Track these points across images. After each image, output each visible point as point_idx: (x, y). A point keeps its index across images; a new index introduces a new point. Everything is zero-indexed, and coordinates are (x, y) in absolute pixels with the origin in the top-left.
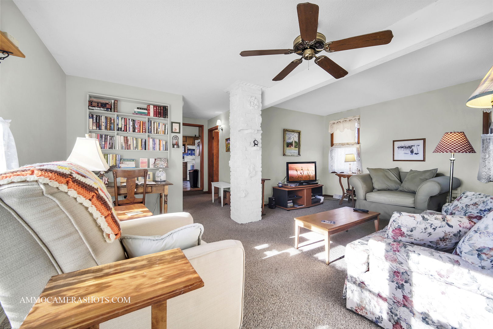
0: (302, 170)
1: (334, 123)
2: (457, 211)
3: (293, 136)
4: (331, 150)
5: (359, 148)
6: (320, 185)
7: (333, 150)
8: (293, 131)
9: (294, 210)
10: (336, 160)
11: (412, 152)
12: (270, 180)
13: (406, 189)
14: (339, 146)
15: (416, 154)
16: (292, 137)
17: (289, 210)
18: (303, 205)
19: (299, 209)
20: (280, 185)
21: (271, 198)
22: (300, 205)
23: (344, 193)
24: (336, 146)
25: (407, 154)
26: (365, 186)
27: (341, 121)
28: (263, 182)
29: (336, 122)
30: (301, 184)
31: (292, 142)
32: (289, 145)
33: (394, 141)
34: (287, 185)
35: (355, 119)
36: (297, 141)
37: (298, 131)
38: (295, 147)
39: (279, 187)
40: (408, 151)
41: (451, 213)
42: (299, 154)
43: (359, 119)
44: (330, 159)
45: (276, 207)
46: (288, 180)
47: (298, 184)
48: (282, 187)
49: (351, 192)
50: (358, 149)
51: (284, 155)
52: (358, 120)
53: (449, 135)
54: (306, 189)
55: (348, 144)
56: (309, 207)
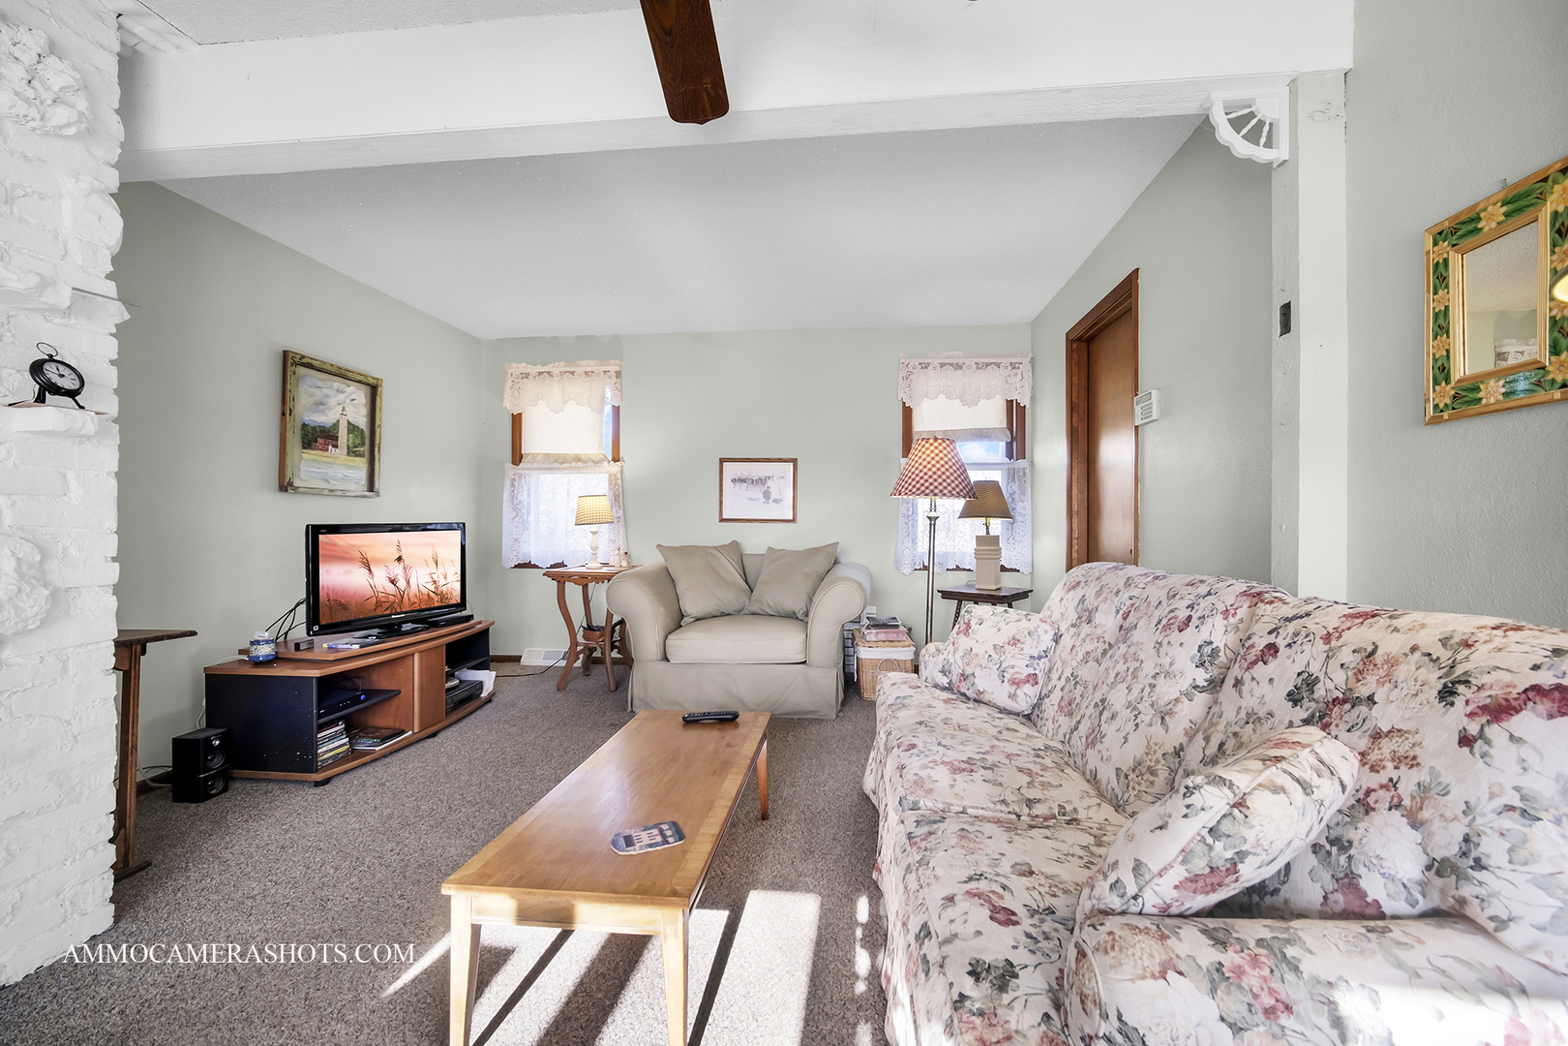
0: (399, 559)
1: (527, 376)
2: (979, 669)
3: (341, 397)
4: (514, 480)
5: (619, 476)
6: (480, 623)
7: (520, 478)
8: (342, 374)
9: (356, 773)
10: (532, 517)
11: (767, 495)
12: (193, 633)
13: (770, 607)
14: (547, 466)
15: (775, 501)
16: (332, 402)
17: (326, 781)
18: (402, 732)
19: (385, 756)
20: (264, 651)
21: (196, 742)
22: (386, 733)
23: (574, 643)
24: (535, 465)
25: (755, 500)
26: (662, 610)
27: (556, 371)
28: (125, 653)
29: (533, 370)
30: (390, 629)
31: (336, 425)
32: (318, 437)
33: (722, 461)
34: (311, 648)
35: (605, 372)
36: (362, 422)
37: (366, 376)
38: (352, 452)
39: (258, 663)
40: (757, 492)
41: (962, 675)
42: (371, 487)
43: (618, 374)
44: (507, 512)
45: (233, 779)
46: (313, 617)
47: (375, 631)
48: (275, 659)
49: (601, 636)
50: (616, 479)
51: (285, 486)
52: (617, 377)
53: (931, 445)
54: (421, 652)
55: (577, 459)
56: (434, 735)
